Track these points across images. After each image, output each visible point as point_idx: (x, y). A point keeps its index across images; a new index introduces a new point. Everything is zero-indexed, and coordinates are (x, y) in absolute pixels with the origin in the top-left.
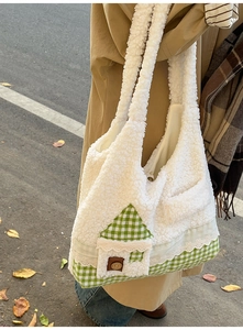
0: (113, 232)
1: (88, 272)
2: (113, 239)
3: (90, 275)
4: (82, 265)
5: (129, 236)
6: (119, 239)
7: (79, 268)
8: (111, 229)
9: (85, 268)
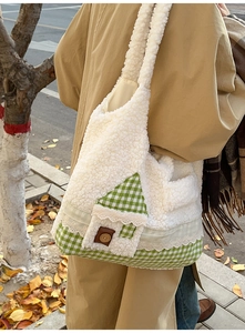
0: (112, 200)
1: (72, 239)
2: (110, 207)
3: (74, 243)
4: (70, 231)
5: (127, 206)
6: (116, 208)
7: (65, 232)
8: (110, 196)
9: (71, 235)
